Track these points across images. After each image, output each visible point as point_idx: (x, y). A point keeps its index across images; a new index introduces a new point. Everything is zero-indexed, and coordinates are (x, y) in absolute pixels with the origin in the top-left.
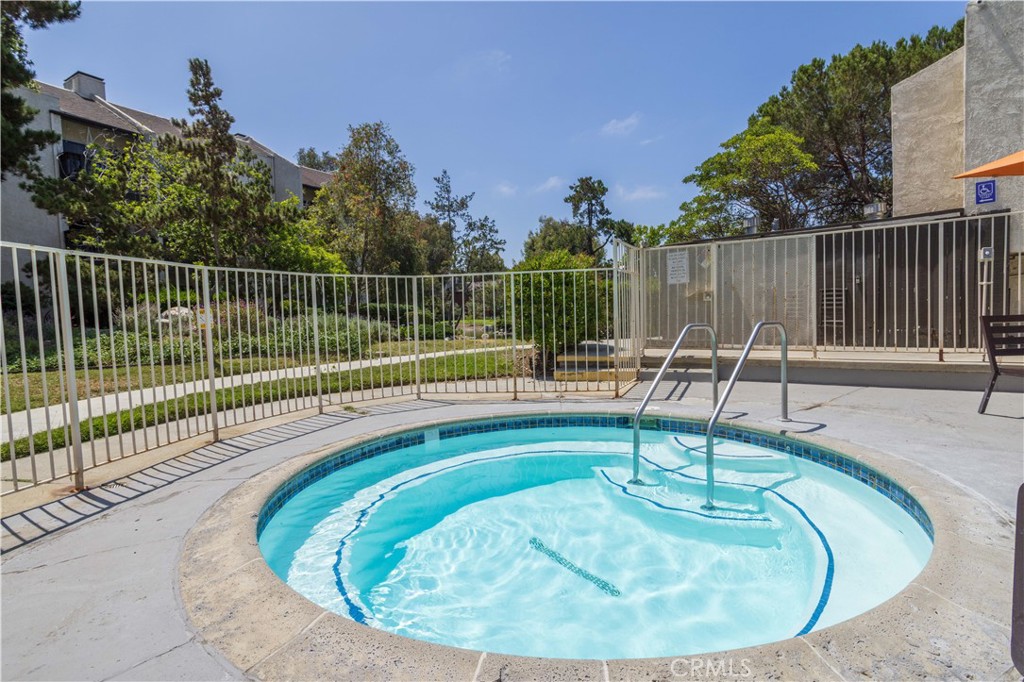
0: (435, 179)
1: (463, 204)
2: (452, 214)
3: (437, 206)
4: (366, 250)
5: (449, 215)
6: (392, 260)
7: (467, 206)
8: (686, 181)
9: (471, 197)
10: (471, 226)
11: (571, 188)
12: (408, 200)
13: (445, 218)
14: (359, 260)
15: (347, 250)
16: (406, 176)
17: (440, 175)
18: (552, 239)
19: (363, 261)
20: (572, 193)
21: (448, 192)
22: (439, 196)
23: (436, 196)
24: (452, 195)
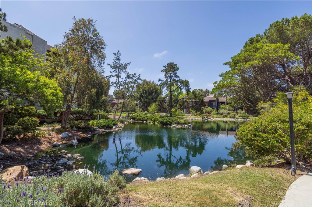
0: (114, 54)
1: (125, 67)
2: (120, 70)
3: (114, 66)
4: (77, 82)
5: (118, 71)
6: (92, 88)
7: (127, 68)
8: (226, 64)
9: (129, 63)
10: (128, 76)
11: (164, 67)
12: (101, 60)
13: (116, 72)
14: (73, 87)
15: (65, 81)
16: (102, 48)
17: (116, 52)
18: (146, 86)
19: (75, 88)
20: (164, 68)
21: (119, 60)
22: (115, 61)
23: (114, 62)
24: (121, 62)
